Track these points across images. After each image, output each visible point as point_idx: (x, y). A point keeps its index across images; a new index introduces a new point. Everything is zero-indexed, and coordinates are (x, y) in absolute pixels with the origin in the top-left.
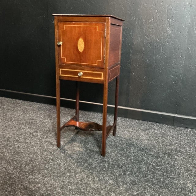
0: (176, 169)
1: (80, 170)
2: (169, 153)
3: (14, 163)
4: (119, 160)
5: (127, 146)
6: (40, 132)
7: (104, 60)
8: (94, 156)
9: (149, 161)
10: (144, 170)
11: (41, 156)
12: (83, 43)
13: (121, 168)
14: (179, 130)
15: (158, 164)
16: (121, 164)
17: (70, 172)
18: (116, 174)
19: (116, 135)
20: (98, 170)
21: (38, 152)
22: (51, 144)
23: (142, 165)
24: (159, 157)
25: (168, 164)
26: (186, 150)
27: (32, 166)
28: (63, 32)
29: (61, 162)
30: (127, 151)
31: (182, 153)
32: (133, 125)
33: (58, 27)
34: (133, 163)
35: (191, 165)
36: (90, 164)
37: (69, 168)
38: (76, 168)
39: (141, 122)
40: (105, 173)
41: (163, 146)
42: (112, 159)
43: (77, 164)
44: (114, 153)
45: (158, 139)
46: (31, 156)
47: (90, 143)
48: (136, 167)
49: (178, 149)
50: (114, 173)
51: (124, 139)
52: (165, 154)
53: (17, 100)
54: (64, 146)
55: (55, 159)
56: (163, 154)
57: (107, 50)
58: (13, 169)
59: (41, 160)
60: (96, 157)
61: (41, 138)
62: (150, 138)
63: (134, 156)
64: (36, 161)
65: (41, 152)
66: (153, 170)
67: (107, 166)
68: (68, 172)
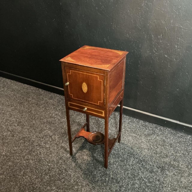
0: (163, 187)
1: (86, 183)
2: (163, 167)
3: (36, 172)
4: (118, 173)
5: (128, 156)
6: (58, 135)
7: (104, 102)
8: (99, 167)
9: (143, 177)
10: (137, 187)
11: (57, 165)
12: (87, 86)
13: (119, 183)
14: (180, 137)
15: (150, 181)
16: (119, 179)
17: (78, 185)
18: (113, 189)
19: (121, 142)
20: (99, 185)
21: (55, 160)
22: (66, 150)
23: (136, 181)
24: (153, 172)
25: (159, 180)
26: (179, 165)
27: (50, 176)
28: (69, 75)
29: (72, 172)
30: (127, 163)
31: (174, 168)
32: (138, 128)
33: (65, 71)
34: (129, 178)
35: (177, 183)
36: (94, 177)
37: (77, 180)
38: (83, 180)
39: (147, 123)
40: (105, 188)
41: (159, 158)
42: (113, 172)
43: (84, 176)
44: (115, 164)
45: (157, 149)
46: (50, 164)
47: (97, 151)
48: (130, 183)
49: (172, 163)
50: (112, 189)
51: (127, 147)
52: (158, 169)
53: (40, 90)
54: (76, 153)
55: (68, 169)
56: (158, 168)
57: (107, 95)
58: (36, 178)
59: (57, 169)
60: (100, 168)
61: (58, 143)
62: (150, 146)
63: (131, 170)
64: (53, 171)
65: (57, 160)
66: (144, 187)
67: (107, 179)
68: (76, 185)
